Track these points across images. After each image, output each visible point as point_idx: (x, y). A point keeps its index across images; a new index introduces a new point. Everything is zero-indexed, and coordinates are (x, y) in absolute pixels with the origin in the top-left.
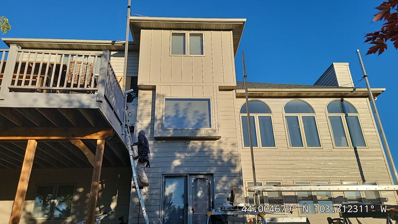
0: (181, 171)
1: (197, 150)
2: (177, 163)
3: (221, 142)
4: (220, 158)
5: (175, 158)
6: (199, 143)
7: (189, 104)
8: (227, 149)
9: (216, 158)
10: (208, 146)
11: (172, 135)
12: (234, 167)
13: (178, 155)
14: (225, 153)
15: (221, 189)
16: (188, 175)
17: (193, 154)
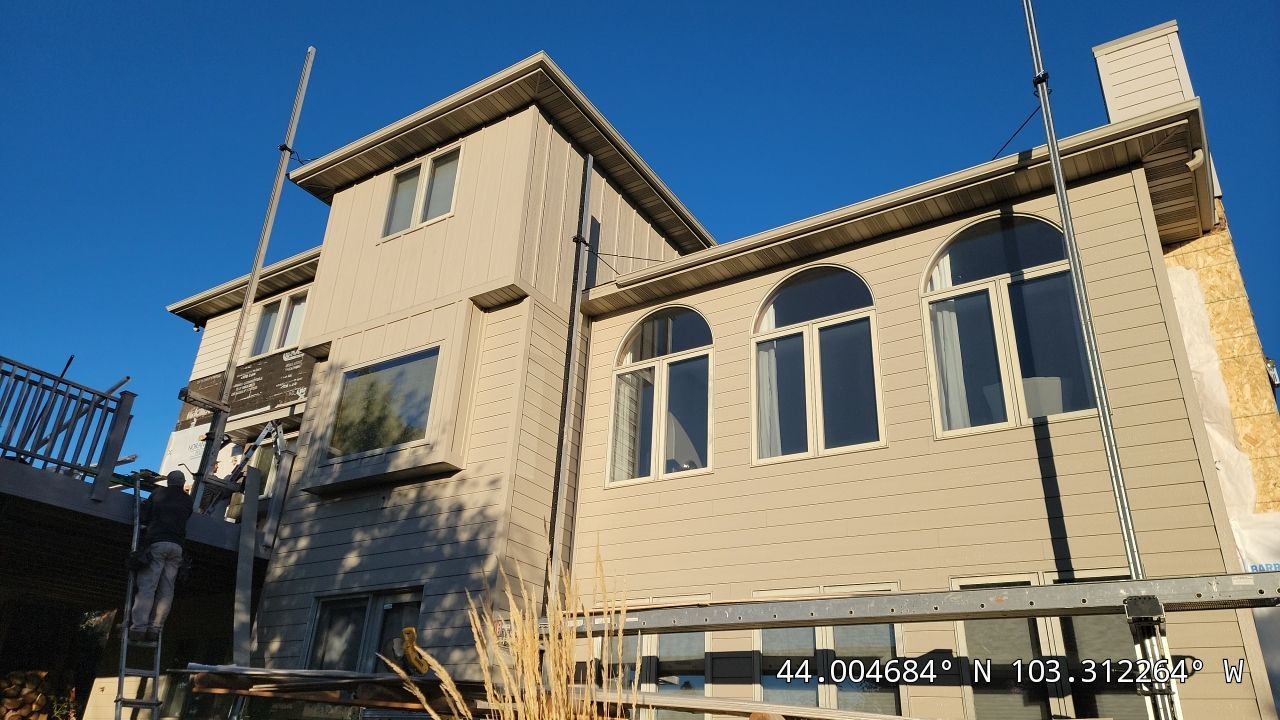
0: (356, 585)
1: (403, 515)
2: (352, 560)
3: (463, 481)
4: (452, 529)
5: (348, 546)
6: (411, 492)
7: (401, 374)
8: (473, 498)
9: (442, 533)
10: (429, 498)
11: (336, 479)
12: (481, 556)
13: (358, 536)
14: (467, 515)
15: (435, 636)
16: (371, 596)
17: (391, 530)
